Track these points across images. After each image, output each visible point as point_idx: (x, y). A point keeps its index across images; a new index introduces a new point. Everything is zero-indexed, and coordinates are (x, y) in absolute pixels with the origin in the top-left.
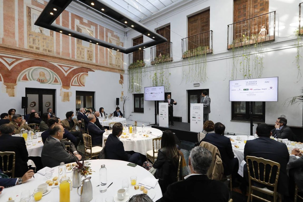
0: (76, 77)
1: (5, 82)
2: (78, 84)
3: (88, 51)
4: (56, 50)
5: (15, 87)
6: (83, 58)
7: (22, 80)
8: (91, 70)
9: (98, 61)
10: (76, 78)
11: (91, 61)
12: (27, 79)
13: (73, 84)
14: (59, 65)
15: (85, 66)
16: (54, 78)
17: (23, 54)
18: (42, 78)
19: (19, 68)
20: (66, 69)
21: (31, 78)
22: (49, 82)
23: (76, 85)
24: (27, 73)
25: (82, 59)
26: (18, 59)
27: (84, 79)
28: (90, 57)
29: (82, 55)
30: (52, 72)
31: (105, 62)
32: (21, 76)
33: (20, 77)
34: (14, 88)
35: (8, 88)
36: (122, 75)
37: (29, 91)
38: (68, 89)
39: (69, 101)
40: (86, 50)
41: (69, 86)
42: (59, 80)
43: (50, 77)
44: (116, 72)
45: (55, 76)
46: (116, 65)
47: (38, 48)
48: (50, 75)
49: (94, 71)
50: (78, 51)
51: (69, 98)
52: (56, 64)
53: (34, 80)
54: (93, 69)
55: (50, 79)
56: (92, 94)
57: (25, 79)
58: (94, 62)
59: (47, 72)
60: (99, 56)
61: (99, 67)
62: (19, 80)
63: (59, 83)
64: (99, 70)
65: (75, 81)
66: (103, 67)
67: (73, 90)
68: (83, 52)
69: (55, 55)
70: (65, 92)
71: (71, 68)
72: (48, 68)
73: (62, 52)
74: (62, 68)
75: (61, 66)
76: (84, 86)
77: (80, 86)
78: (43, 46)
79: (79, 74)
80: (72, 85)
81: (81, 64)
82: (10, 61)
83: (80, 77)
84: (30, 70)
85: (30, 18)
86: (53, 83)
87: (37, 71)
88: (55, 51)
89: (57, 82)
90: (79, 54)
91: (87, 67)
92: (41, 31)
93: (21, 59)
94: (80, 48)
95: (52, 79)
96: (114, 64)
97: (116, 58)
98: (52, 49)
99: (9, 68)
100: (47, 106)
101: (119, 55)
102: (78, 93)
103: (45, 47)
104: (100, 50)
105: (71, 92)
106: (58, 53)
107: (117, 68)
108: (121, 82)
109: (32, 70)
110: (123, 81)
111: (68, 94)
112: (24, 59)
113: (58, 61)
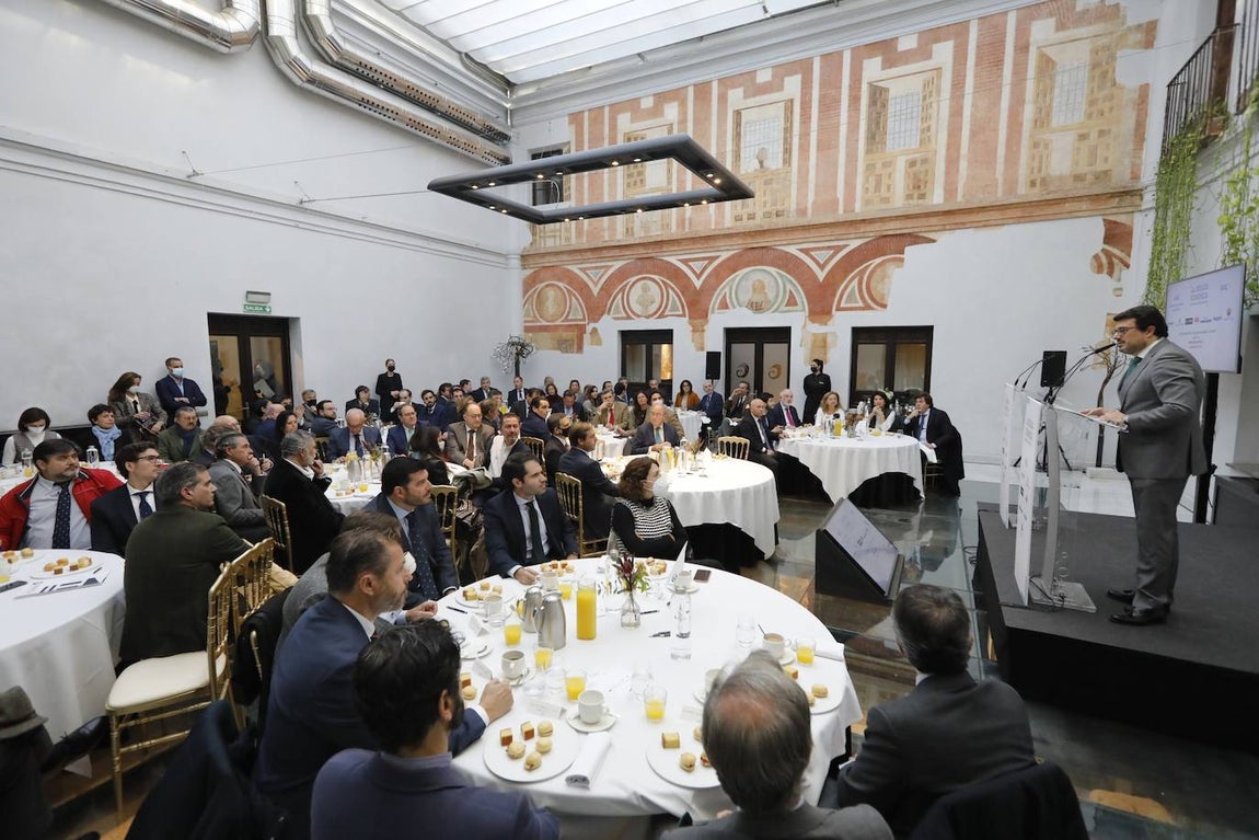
0: (854, 278)
1: (690, 318)
2: (861, 304)
3: (912, 164)
4: (798, 204)
5: (705, 328)
6: (886, 200)
7: (719, 309)
8: (916, 239)
9: (960, 190)
10: (855, 282)
11: (920, 201)
12: (726, 307)
13: (843, 305)
14: (801, 250)
15: (892, 228)
16: (788, 294)
17: (721, 243)
18: (758, 298)
19: (714, 281)
20: (822, 256)
21: (735, 303)
22: (775, 307)
23: (857, 305)
24: (727, 290)
25: (884, 206)
26: (712, 259)
27: (887, 280)
28: (918, 185)
29: (884, 188)
30: (782, 276)
31: (1000, 185)
32: (715, 300)
33: (714, 303)
34: (703, 331)
35: (694, 331)
36: (1121, 219)
37: (734, 335)
38: (826, 324)
40: (901, 163)
41: (829, 313)
42: (801, 297)
43: (778, 292)
44: (1071, 215)
45: (789, 287)
46: (1078, 178)
47: (752, 217)
48: (778, 284)
49: (934, 241)
50: (867, 180)
51: (826, 354)
52: (792, 250)
53: (740, 306)
54: (926, 234)
55: (777, 296)
56: (924, 334)
57: (724, 306)
58: (937, 198)
59: (770, 278)
60: (963, 164)
61: (954, 217)
62: (713, 312)
63: (800, 307)
64: (957, 231)
65: (853, 289)
66: (983, 209)
67: (840, 327)
68: (890, 175)
69: (792, 220)
70: (815, 335)
71: (838, 249)
72: (773, 264)
73: (814, 203)
74: (811, 256)
75: (806, 251)
76: (884, 306)
77: (867, 307)
78: (765, 203)
79: (867, 267)
80: (838, 309)
81: (877, 227)
82: (698, 266)
83: (869, 278)
84: (733, 280)
85: (739, 140)
86: (783, 308)
87: (746, 280)
88: (793, 207)
89: (796, 304)
90: (872, 190)
91: (898, 232)
92: (761, 163)
93: (718, 257)
94: (879, 166)
95: (780, 299)
96: (1061, 178)
97: (1083, 137)
98: (786, 205)
99: (698, 284)
100: (772, 375)
101: (1111, 109)
102: (861, 335)
103: (768, 205)
104: (973, 134)
105: (834, 334)
106: (802, 212)
107: (1086, 192)
108: (1108, 264)
109: (736, 282)
110: (1129, 255)
111: (825, 341)
112: (725, 255)
113: (800, 236)
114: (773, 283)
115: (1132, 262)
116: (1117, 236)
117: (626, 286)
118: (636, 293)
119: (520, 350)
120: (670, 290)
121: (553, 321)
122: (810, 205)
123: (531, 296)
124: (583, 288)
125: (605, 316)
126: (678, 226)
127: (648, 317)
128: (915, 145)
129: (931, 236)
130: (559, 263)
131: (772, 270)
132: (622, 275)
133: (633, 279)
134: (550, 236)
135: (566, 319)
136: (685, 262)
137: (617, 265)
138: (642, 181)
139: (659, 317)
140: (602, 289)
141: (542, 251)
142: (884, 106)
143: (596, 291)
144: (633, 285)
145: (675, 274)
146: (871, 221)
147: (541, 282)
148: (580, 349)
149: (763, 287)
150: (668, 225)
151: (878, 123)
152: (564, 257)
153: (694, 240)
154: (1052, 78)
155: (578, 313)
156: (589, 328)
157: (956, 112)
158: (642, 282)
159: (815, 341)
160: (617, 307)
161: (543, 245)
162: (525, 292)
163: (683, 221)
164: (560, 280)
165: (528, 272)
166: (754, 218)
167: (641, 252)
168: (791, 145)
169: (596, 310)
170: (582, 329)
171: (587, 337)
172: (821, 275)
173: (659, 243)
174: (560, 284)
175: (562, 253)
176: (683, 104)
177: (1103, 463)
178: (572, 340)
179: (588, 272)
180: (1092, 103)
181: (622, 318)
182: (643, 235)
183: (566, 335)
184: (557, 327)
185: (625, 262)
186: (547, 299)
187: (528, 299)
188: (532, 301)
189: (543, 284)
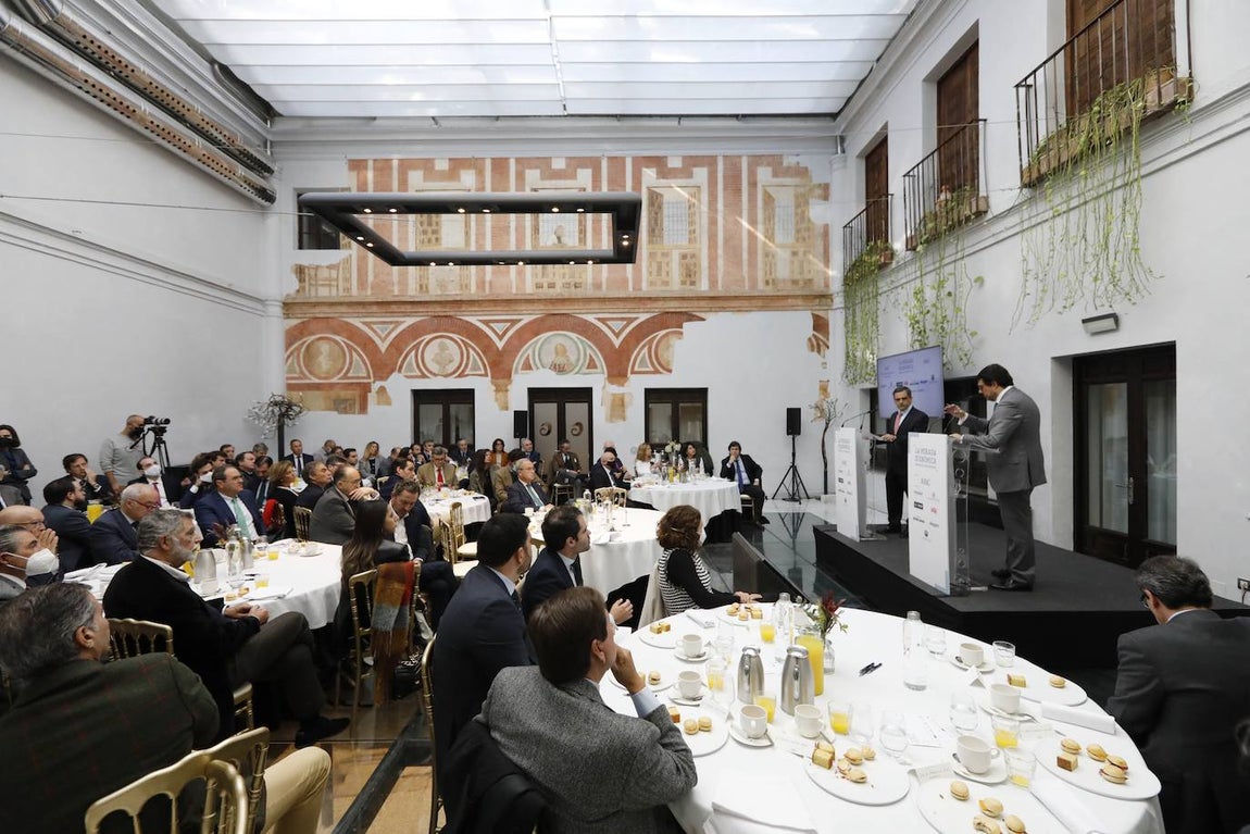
0: (644, 346)
1: (492, 378)
2: (651, 369)
3: (684, 257)
4: (594, 278)
5: (509, 387)
6: (666, 283)
7: (522, 369)
8: (691, 317)
9: (720, 282)
10: (646, 350)
11: (692, 287)
12: (530, 368)
13: (636, 369)
14: (599, 319)
15: (673, 306)
16: (588, 358)
17: (523, 307)
18: (560, 360)
19: (515, 342)
20: (617, 326)
21: (539, 365)
22: (576, 370)
23: (647, 369)
24: (530, 352)
25: (664, 288)
26: (514, 322)
27: (671, 349)
28: (690, 274)
29: (664, 274)
30: (582, 342)
31: (746, 281)
32: (519, 361)
33: (518, 363)
34: (507, 391)
35: (497, 391)
36: (820, 313)
37: (536, 395)
38: (623, 385)
39: (624, 419)
40: (675, 256)
41: (625, 376)
42: (600, 361)
43: (579, 354)
44: (793, 308)
45: (589, 351)
46: (795, 282)
47: (552, 286)
48: (578, 349)
49: (704, 320)
50: (651, 265)
51: (624, 411)
52: (591, 318)
53: (543, 367)
54: (698, 314)
55: (578, 360)
56: (700, 395)
57: (527, 366)
58: (703, 286)
60: (720, 262)
61: (718, 302)
62: (516, 372)
63: (599, 370)
64: (720, 313)
65: (644, 357)
66: (736, 298)
67: (635, 388)
68: (668, 264)
69: (590, 292)
70: (614, 395)
71: (631, 321)
72: (573, 330)
73: (608, 279)
74: (607, 325)
75: (603, 320)
76: (670, 371)
77: (656, 372)
78: (564, 275)
79: (654, 337)
80: (633, 373)
81: (660, 304)
82: (499, 328)
83: (657, 346)
84: (536, 342)
85: (537, 216)
86: (584, 370)
87: (549, 343)
88: (590, 281)
89: (595, 367)
90: (655, 273)
91: (678, 310)
92: (559, 238)
93: (520, 320)
94: (659, 255)
95: (581, 361)
96: (784, 280)
97: (795, 254)
98: (584, 277)
99: (500, 345)
100: (575, 433)
101: (809, 237)
102: (652, 395)
103: (567, 276)
104: (726, 241)
105: (630, 394)
106: (598, 286)
107: (799, 293)
108: (818, 345)
109: (540, 343)
110: (828, 339)
111: (622, 401)
112: (526, 319)
113: (597, 306)
114: (574, 348)
115: (830, 344)
116: (820, 325)
117: (420, 343)
118: (431, 353)
119: (284, 412)
120: (471, 350)
121: (325, 378)
122: (604, 280)
123: (298, 349)
124: (367, 344)
125: (395, 374)
126: (478, 287)
127: (446, 376)
128: (685, 243)
129: (702, 315)
130: (336, 315)
131: (574, 335)
132: (414, 332)
133: (428, 337)
134: (322, 285)
135: (345, 376)
136: (486, 323)
137: (409, 321)
138: (437, 239)
139: (459, 376)
140: (391, 345)
141: (314, 300)
142: (660, 207)
143: (383, 347)
144: (428, 343)
145: (474, 334)
146: (656, 299)
147: (313, 334)
148: (363, 409)
149: (565, 351)
150: (466, 286)
151: (656, 220)
152: (343, 309)
153: (495, 302)
154: (773, 210)
155: (360, 369)
156: (376, 386)
157: (713, 222)
158: (438, 340)
159: (614, 401)
160: (410, 364)
161: (313, 293)
162: (288, 345)
163: (484, 282)
164: (338, 334)
165: (294, 322)
166: (554, 287)
167: (438, 310)
168: (585, 227)
169: (383, 366)
170: (366, 388)
171: (372, 397)
172: (617, 342)
173: (458, 303)
174: (338, 338)
175: (341, 304)
176: (480, 173)
177: (829, 490)
178: (354, 399)
179: (374, 327)
180: (798, 231)
181: (417, 377)
182: (439, 293)
183: (343, 394)
184: (332, 386)
185: (418, 319)
186: (319, 353)
187: (292, 353)
188: (298, 356)
189: (313, 337)
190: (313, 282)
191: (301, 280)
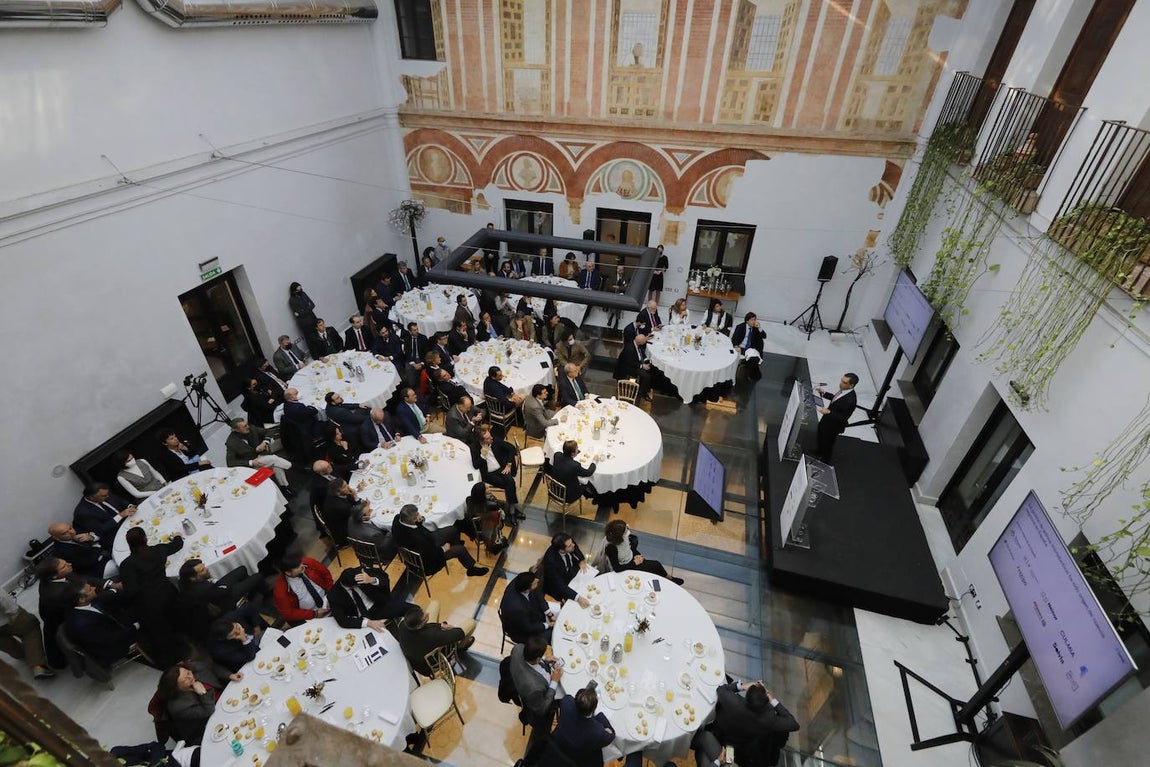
0: (704, 180)
1: (568, 195)
2: (707, 202)
3: (763, 87)
4: (666, 106)
5: (581, 205)
6: (738, 116)
7: (593, 191)
8: (756, 155)
9: (795, 118)
10: (705, 183)
11: (764, 123)
12: (600, 190)
13: (693, 201)
14: (666, 150)
15: (740, 143)
16: (651, 185)
17: (597, 133)
18: (626, 186)
19: (589, 166)
20: (682, 157)
21: (607, 187)
22: (641, 195)
23: (703, 202)
24: (601, 176)
25: (735, 123)
26: (588, 146)
27: (729, 185)
28: (765, 108)
29: (738, 105)
30: (647, 170)
31: (826, 119)
32: (590, 183)
33: (590, 186)
34: (579, 208)
35: (571, 207)
36: (898, 162)
37: (602, 215)
38: (678, 214)
39: (675, 243)
40: (755, 85)
41: (682, 206)
42: (662, 190)
43: (643, 182)
44: (867, 154)
45: (652, 180)
46: (879, 124)
47: (625, 111)
48: (643, 178)
49: (768, 158)
50: (726, 94)
51: (676, 237)
52: (658, 148)
53: (611, 191)
54: (763, 152)
55: (642, 187)
56: (748, 231)
57: (597, 189)
58: (777, 123)
59: (639, 172)
60: (802, 95)
61: (788, 142)
62: (588, 193)
63: (659, 198)
64: (787, 154)
65: (702, 191)
66: (809, 139)
67: (690, 217)
68: (744, 94)
69: (661, 122)
70: (670, 222)
71: (696, 153)
72: (640, 159)
73: (679, 108)
74: (673, 157)
75: (670, 152)
76: (724, 206)
77: (712, 205)
78: (637, 101)
79: (716, 172)
80: (690, 203)
81: (725, 140)
82: (575, 150)
83: (716, 181)
84: (606, 167)
85: (617, 29)
86: (646, 197)
87: (618, 169)
88: (662, 109)
89: (657, 196)
90: (728, 104)
91: (744, 147)
92: (636, 58)
93: (593, 145)
94: (737, 83)
95: (643, 191)
96: (868, 121)
97: (892, 89)
98: (656, 104)
99: (575, 167)
101: (917, 68)
102: (703, 226)
103: (640, 103)
104: (816, 68)
105: (685, 223)
106: (669, 115)
107: (880, 139)
108: (880, 195)
109: (609, 169)
110: (894, 190)
111: (676, 228)
112: (599, 144)
113: (665, 137)
114: (639, 176)
115: (895, 196)
116: (892, 174)
117: (508, 159)
118: (518, 167)
119: (413, 213)
120: (551, 171)
121: (438, 182)
122: (676, 109)
123: (414, 155)
124: (467, 156)
125: (490, 184)
126: (557, 108)
127: (530, 190)
128: (769, 69)
129: (768, 154)
130: (442, 128)
131: (640, 164)
132: (504, 148)
133: (516, 154)
134: (427, 97)
135: (452, 182)
136: (564, 145)
137: (499, 138)
138: (520, 54)
139: (541, 191)
140: (485, 158)
141: (421, 113)
142: (750, 23)
143: (479, 159)
144: (515, 159)
145: (553, 155)
146: (725, 134)
147: (423, 143)
148: (468, 210)
149: (632, 178)
150: (547, 105)
151: (742, 40)
152: (445, 122)
153: (572, 126)
154: (884, 29)
155: (464, 178)
156: (476, 193)
157: (806, 45)
158: (524, 158)
159: (669, 227)
160: (501, 177)
162: (407, 151)
163: (562, 104)
164: (444, 144)
165: (408, 131)
166: (626, 113)
167: (523, 130)
168: (664, 45)
169: (482, 177)
170: (468, 194)
171: (474, 201)
172: (679, 174)
173: (539, 125)
174: (444, 148)
175: (443, 117)
178: (460, 202)
179: (471, 140)
180: (906, 60)
181: (506, 188)
182: (523, 113)
183: (453, 196)
184: (443, 188)
185: (507, 136)
186: (432, 161)
187: (411, 158)
188: (416, 161)
189: (425, 146)
190: (418, 94)
191: (409, 91)
